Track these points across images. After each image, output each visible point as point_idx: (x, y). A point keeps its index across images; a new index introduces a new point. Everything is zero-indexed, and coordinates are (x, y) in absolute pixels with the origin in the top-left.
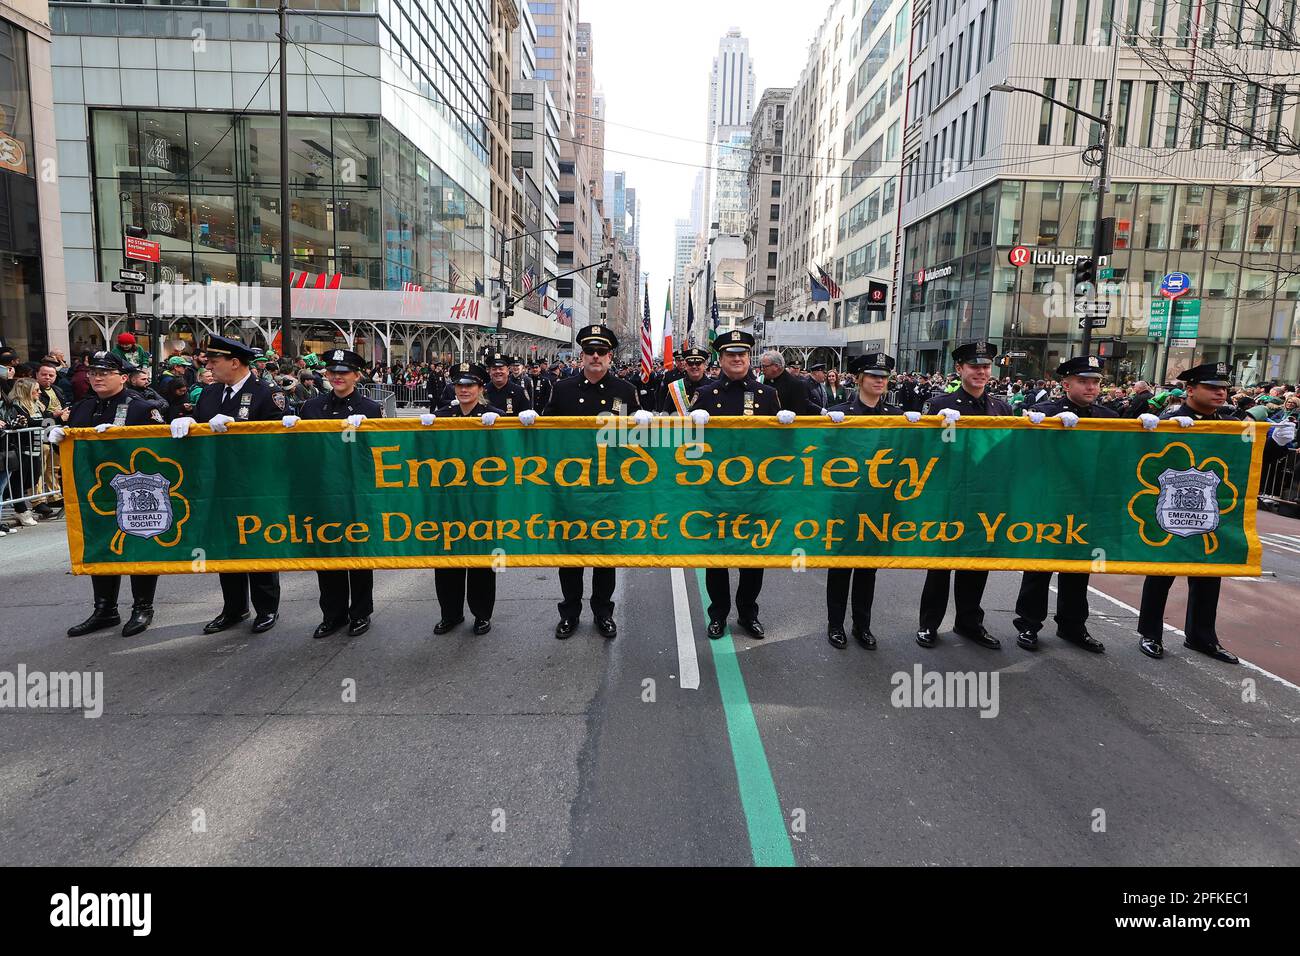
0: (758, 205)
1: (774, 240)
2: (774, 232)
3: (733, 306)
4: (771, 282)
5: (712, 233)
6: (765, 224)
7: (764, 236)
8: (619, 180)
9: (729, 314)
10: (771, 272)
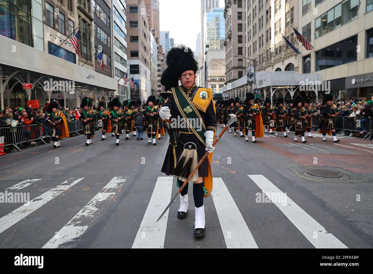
0: (231, 25)
1: (240, 41)
2: (240, 37)
3: (217, 79)
4: (240, 62)
5: (205, 49)
6: (236, 34)
7: (235, 39)
8: (167, 35)
9: (216, 83)
10: (240, 57)
